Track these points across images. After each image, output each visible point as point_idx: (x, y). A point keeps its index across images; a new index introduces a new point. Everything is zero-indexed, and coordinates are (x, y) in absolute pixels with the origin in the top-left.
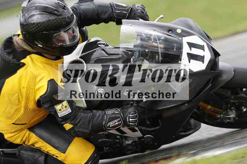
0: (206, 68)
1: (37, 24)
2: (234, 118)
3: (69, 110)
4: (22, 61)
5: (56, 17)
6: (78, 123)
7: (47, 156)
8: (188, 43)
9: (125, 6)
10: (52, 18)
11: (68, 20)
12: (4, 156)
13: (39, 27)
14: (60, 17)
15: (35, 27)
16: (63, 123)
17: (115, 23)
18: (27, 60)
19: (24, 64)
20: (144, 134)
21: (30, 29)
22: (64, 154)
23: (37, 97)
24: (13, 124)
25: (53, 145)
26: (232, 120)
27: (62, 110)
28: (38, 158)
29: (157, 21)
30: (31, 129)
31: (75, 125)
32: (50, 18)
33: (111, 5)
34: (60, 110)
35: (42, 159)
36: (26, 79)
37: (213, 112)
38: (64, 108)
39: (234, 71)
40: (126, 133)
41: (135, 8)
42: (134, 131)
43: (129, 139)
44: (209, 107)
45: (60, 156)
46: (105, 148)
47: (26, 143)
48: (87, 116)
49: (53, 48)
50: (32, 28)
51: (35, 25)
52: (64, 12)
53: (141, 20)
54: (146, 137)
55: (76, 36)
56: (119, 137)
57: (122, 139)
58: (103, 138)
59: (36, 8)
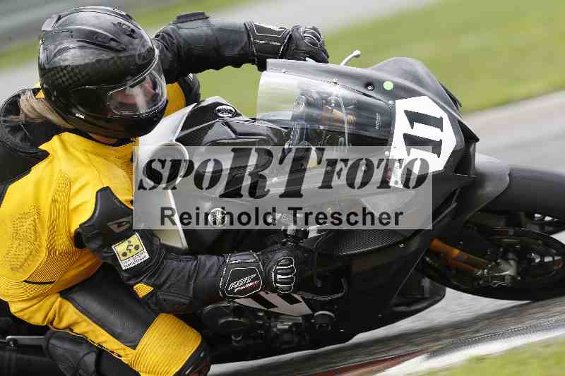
0: (445, 167)
1: (74, 68)
2: (513, 278)
3: (145, 255)
4: (43, 147)
5: (113, 55)
6: (165, 282)
7: (101, 352)
8: (406, 112)
9: (278, 30)
10: (105, 55)
11: (139, 62)
12: (17, 352)
13: (76, 75)
14: (122, 55)
15: (67, 76)
16: (132, 282)
17: (255, 67)
18: (53, 146)
19: (45, 155)
20: (314, 309)
21: (57, 79)
22: (132, 350)
23: (75, 226)
24: (25, 281)
25: (110, 329)
26: (508, 282)
27: (129, 255)
28: (84, 356)
29: (345, 65)
30: (66, 294)
31: (157, 287)
32: (100, 57)
33: (246, 28)
34: (125, 254)
35: (91, 359)
36: (50, 187)
37: (464, 263)
38: (133, 250)
39: (509, 175)
40: (276, 307)
41: (298, 35)
42: (293, 301)
43: (282, 318)
44: (456, 252)
45: (126, 355)
46: (233, 337)
47: (55, 323)
48: (184, 268)
49: (109, 121)
50: (61, 77)
51: (67, 71)
52: (131, 44)
53: (310, 61)
54: (317, 315)
55: (159, 94)
56: (261, 314)
57: (269, 318)
58: (227, 315)
59: (71, 34)
